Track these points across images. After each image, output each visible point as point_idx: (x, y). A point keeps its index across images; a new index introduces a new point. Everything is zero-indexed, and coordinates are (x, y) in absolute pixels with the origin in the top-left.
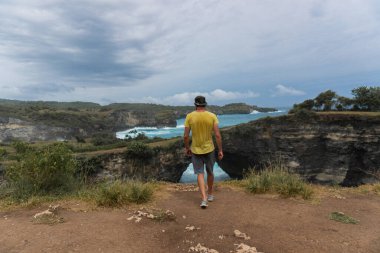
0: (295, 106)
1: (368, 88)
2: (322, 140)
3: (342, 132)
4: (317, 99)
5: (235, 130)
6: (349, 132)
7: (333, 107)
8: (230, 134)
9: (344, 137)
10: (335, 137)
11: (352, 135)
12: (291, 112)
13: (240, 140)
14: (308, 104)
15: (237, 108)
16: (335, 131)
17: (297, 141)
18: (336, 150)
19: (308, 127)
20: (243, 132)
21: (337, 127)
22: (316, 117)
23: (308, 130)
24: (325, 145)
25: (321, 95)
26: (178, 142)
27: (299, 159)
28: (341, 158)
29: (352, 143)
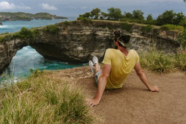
0: (80, 16)
1: (115, 8)
2: (94, 35)
3: (103, 31)
4: (91, 12)
5: (46, 29)
6: (106, 31)
7: (99, 18)
8: (43, 31)
9: (104, 34)
10: (100, 34)
11: (108, 32)
12: (78, 19)
13: (49, 35)
14: (87, 15)
15: (44, 16)
16: (100, 30)
17: (82, 36)
18: (100, 40)
19: (88, 28)
20: (51, 30)
21: (101, 28)
22: (92, 23)
23: (87, 30)
24: (95, 38)
25: (94, 10)
26: (7, 37)
27: (83, 46)
28: (102, 44)
29: (108, 37)
